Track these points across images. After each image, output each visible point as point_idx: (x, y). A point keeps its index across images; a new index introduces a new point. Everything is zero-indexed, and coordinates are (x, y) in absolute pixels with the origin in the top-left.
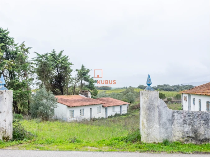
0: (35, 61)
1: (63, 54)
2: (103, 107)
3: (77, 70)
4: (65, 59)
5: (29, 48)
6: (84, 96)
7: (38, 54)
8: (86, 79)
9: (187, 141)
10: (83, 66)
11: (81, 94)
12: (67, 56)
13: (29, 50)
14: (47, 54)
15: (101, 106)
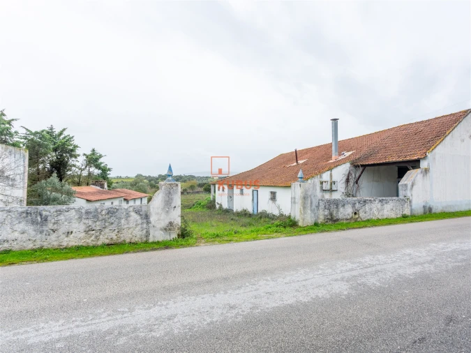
0: (21, 138)
1: (66, 133)
2: (125, 200)
3: (84, 155)
4: (70, 139)
5: (13, 120)
6: (98, 188)
7: (27, 130)
8: (98, 167)
9: (327, 222)
10: (94, 150)
11: (93, 184)
12: (71, 136)
13: (13, 123)
14: (43, 131)
15: (122, 199)
